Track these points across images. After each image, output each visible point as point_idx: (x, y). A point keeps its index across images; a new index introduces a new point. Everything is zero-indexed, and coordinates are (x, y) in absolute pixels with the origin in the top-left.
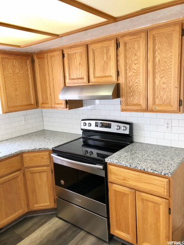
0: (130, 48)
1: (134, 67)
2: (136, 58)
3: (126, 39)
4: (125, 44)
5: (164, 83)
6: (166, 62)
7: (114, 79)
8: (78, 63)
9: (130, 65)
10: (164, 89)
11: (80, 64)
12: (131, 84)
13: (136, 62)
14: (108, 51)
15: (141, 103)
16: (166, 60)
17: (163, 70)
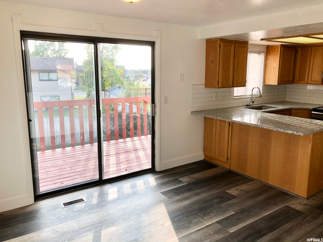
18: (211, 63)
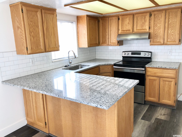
0: (157, 17)
1: (158, 25)
2: (159, 21)
3: (155, 13)
4: (155, 15)
5: (172, 32)
6: (174, 23)
7: (148, 30)
8: (127, 23)
9: (156, 24)
10: (172, 35)
11: (128, 23)
12: (156, 33)
13: (159, 23)
14: (145, 18)
15: (161, 41)
16: (174, 22)
17: (172, 27)
18: (18, 29)
